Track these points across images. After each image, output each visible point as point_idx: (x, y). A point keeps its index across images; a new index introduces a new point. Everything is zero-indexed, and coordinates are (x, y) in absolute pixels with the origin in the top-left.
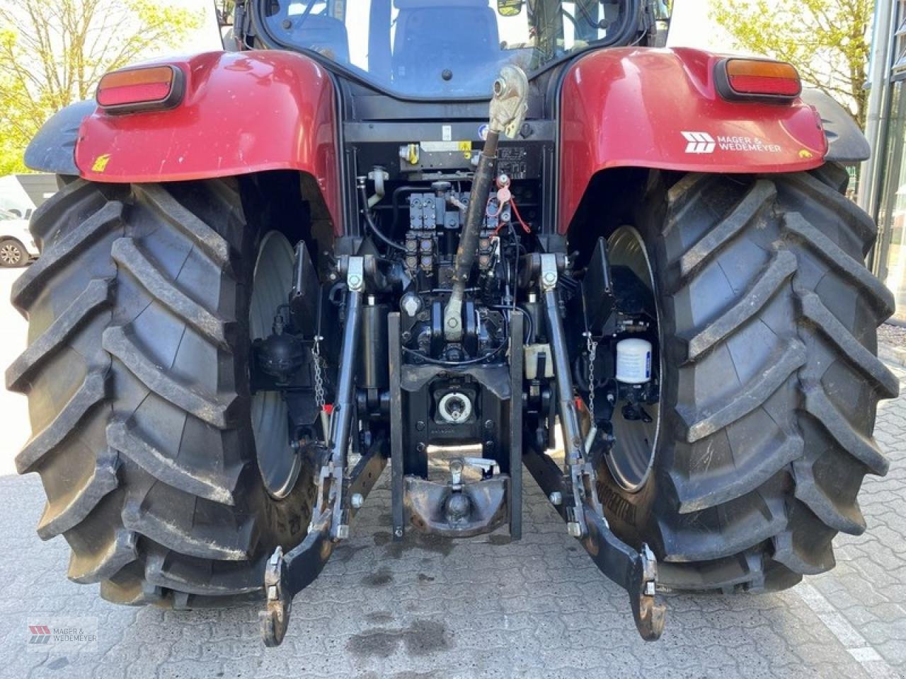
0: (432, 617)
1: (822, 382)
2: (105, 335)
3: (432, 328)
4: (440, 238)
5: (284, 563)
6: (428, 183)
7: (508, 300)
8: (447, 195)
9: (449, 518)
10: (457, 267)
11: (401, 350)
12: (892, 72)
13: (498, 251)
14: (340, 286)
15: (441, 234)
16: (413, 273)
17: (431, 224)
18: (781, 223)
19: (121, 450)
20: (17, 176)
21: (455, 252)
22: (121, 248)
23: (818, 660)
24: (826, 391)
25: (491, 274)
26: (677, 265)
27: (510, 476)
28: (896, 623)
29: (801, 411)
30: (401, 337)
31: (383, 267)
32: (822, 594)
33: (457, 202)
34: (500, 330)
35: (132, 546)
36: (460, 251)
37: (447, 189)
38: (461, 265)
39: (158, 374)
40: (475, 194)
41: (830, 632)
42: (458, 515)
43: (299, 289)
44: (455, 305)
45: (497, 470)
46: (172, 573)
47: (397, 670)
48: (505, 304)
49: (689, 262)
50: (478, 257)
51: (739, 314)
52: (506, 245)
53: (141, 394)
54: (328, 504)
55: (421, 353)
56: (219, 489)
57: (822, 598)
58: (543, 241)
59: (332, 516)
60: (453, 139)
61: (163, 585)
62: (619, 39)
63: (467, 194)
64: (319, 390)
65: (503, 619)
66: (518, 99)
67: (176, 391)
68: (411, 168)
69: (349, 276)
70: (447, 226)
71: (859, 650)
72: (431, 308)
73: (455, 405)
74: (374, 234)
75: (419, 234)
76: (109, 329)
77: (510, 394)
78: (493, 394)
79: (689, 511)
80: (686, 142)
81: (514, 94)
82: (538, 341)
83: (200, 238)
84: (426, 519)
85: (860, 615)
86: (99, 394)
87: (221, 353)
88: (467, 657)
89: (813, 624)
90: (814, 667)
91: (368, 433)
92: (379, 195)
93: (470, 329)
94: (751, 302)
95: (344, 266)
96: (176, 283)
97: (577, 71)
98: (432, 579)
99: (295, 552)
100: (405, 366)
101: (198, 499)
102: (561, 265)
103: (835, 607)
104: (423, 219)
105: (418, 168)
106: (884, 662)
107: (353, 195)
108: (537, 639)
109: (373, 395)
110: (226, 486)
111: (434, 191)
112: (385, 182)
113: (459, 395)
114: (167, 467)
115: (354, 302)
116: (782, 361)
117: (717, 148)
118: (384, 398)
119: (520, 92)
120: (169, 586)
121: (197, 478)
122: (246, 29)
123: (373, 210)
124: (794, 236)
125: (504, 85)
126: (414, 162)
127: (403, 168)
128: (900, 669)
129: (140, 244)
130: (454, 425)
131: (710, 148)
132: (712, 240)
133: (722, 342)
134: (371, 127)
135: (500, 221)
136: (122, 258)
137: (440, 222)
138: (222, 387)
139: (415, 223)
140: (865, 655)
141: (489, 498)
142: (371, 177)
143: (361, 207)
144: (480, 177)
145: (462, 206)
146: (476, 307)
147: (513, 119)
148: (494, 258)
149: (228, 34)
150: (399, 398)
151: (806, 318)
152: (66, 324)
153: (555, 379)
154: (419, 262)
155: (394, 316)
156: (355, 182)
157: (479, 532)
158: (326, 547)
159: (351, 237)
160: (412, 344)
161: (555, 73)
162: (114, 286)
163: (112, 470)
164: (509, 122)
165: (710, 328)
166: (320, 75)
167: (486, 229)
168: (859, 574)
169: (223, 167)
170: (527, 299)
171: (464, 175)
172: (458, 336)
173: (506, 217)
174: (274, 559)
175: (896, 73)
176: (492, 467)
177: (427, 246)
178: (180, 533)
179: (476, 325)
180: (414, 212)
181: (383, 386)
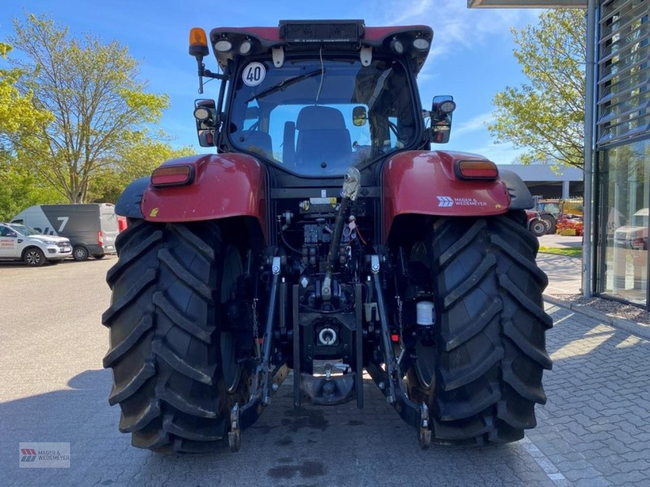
0: (315, 460)
1: (512, 319)
2: (154, 296)
3: (315, 294)
4: (320, 247)
5: (240, 412)
6: (314, 219)
7: (356, 280)
8: (323, 225)
9: (324, 394)
10: (328, 261)
11: (299, 305)
12: (596, 146)
13: (350, 253)
14: (266, 273)
15: (320, 245)
16: (306, 265)
17: (315, 240)
18: (489, 240)
19: (158, 354)
20: (41, 206)
21: (327, 254)
22: (163, 253)
23: (530, 480)
24: (514, 324)
25: (346, 265)
26: (438, 261)
27: (356, 372)
28: (577, 462)
29: (502, 335)
30: (299, 299)
31: (290, 262)
32: (539, 448)
33: (328, 229)
34: (352, 295)
35: (159, 408)
36: (330, 253)
37: (323, 223)
38: (330, 261)
39: (179, 315)
40: (336, 226)
41: (540, 467)
42: (329, 393)
43: (248, 273)
44: (327, 281)
45: (350, 370)
46: (177, 425)
47: (296, 484)
48: (355, 281)
49: (443, 259)
50: (339, 257)
51: (467, 285)
52: (355, 250)
53: (170, 325)
54: (260, 386)
55: (310, 307)
56: (205, 376)
57: (538, 450)
58: (375, 248)
59: (263, 392)
60: (327, 197)
61: (171, 432)
62: (412, 146)
63: (333, 225)
64: (255, 328)
65: (355, 461)
66: (356, 183)
67: (188, 324)
68: (304, 212)
69: (273, 267)
70: (324, 241)
71: (554, 475)
72: (315, 284)
73: (328, 335)
74: (285, 245)
75: (309, 245)
76: (156, 293)
77: (356, 328)
78: (347, 328)
79: (449, 389)
80: (439, 201)
81: (354, 181)
82: (373, 301)
83: (201, 248)
84: (312, 395)
85: (558, 459)
86: (149, 326)
87: (209, 306)
88: (334, 478)
89: (531, 463)
90: (526, 482)
91: (280, 353)
92: (288, 225)
93: (335, 294)
94: (474, 279)
95: (271, 261)
96: (189, 270)
97: (391, 162)
98: (316, 442)
99: (245, 407)
100: (300, 314)
101: (195, 381)
102: (381, 261)
103: (544, 454)
104: (311, 237)
105: (308, 212)
106: (566, 480)
107: (274, 224)
108: (374, 470)
109: (283, 331)
110: (209, 375)
111: (317, 223)
112: (291, 218)
113: (329, 330)
114: (181, 363)
115: (275, 280)
116: (490, 308)
117: (454, 204)
118: (290, 333)
119: (357, 180)
120: (175, 433)
121: (195, 370)
122: (220, 141)
123: (285, 232)
124: (495, 246)
125: (349, 176)
126: (307, 209)
127: (301, 212)
128: (575, 483)
129: (172, 251)
130: (327, 346)
131: (451, 204)
132: (454, 249)
133: (460, 299)
134: (285, 191)
135: (351, 238)
136: (163, 258)
137: (320, 239)
138: (209, 323)
139: (307, 240)
140: (558, 477)
141: (345, 384)
142: (284, 216)
143: (279, 230)
144: (339, 218)
145: (331, 232)
146: (339, 283)
147: (354, 192)
148: (348, 257)
149: (202, 134)
150: (298, 329)
151: (501, 287)
152: (135, 290)
153: (380, 322)
154: (309, 259)
155: (296, 286)
156: (275, 218)
157: (340, 403)
158: (260, 408)
159: (273, 247)
160: (305, 302)
161: (379, 164)
162: (158, 272)
163: (152, 365)
164: (352, 193)
165: (454, 292)
166: (258, 165)
167: (344, 242)
168: (562, 438)
169: (215, 214)
170: (366, 279)
171: (333, 215)
172: (329, 298)
173: (354, 236)
174: (235, 408)
175: (599, 147)
176: (347, 368)
177: (313, 251)
178: (184, 400)
179: (339, 292)
180: (306, 234)
181: (289, 325)
